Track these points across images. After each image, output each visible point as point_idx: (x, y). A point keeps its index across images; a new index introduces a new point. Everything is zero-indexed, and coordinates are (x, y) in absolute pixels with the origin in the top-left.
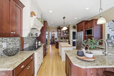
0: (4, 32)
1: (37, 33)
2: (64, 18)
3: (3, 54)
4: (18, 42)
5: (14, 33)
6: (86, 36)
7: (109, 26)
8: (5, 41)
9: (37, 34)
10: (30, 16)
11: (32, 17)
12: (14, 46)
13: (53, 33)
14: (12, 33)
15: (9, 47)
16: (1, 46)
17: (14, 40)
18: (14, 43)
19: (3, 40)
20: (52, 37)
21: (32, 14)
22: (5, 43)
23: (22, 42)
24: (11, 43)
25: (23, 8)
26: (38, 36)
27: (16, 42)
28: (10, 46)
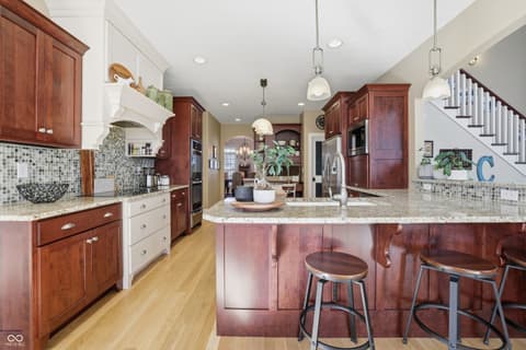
0: (17, 126)
1: (148, 142)
2: (264, 83)
3: (17, 198)
4: (73, 168)
5: (50, 132)
6: (354, 153)
7: (470, 114)
8: (26, 158)
9: (148, 145)
10: (107, 78)
11: (115, 81)
12: (57, 179)
13: (241, 152)
14: (42, 130)
15: (37, 180)
16: (12, 173)
17: (55, 159)
18: (56, 168)
19: (19, 154)
20: (240, 167)
21: (117, 71)
22: (26, 165)
23: (87, 170)
24: (46, 168)
25: (82, 55)
26: (153, 156)
27: (63, 166)
28: (43, 177)
